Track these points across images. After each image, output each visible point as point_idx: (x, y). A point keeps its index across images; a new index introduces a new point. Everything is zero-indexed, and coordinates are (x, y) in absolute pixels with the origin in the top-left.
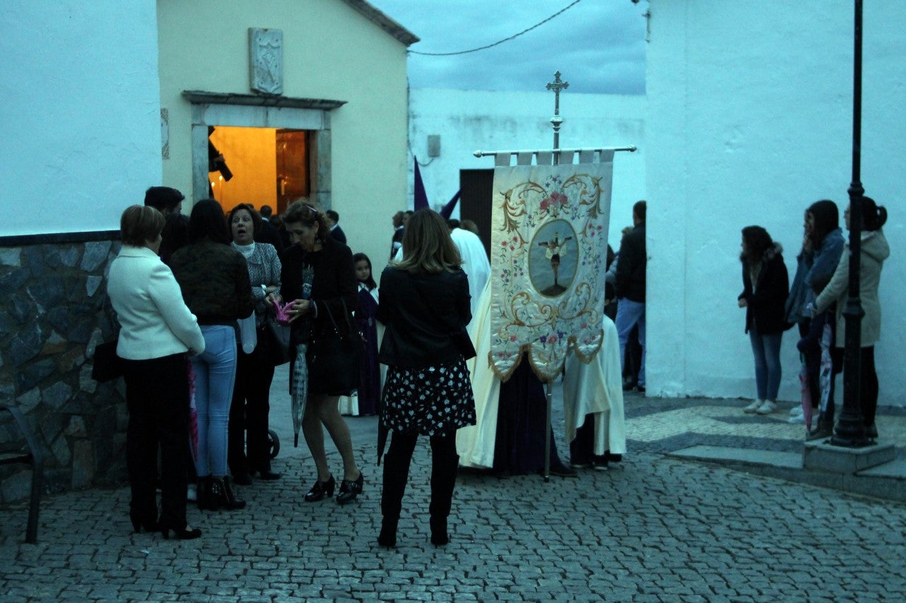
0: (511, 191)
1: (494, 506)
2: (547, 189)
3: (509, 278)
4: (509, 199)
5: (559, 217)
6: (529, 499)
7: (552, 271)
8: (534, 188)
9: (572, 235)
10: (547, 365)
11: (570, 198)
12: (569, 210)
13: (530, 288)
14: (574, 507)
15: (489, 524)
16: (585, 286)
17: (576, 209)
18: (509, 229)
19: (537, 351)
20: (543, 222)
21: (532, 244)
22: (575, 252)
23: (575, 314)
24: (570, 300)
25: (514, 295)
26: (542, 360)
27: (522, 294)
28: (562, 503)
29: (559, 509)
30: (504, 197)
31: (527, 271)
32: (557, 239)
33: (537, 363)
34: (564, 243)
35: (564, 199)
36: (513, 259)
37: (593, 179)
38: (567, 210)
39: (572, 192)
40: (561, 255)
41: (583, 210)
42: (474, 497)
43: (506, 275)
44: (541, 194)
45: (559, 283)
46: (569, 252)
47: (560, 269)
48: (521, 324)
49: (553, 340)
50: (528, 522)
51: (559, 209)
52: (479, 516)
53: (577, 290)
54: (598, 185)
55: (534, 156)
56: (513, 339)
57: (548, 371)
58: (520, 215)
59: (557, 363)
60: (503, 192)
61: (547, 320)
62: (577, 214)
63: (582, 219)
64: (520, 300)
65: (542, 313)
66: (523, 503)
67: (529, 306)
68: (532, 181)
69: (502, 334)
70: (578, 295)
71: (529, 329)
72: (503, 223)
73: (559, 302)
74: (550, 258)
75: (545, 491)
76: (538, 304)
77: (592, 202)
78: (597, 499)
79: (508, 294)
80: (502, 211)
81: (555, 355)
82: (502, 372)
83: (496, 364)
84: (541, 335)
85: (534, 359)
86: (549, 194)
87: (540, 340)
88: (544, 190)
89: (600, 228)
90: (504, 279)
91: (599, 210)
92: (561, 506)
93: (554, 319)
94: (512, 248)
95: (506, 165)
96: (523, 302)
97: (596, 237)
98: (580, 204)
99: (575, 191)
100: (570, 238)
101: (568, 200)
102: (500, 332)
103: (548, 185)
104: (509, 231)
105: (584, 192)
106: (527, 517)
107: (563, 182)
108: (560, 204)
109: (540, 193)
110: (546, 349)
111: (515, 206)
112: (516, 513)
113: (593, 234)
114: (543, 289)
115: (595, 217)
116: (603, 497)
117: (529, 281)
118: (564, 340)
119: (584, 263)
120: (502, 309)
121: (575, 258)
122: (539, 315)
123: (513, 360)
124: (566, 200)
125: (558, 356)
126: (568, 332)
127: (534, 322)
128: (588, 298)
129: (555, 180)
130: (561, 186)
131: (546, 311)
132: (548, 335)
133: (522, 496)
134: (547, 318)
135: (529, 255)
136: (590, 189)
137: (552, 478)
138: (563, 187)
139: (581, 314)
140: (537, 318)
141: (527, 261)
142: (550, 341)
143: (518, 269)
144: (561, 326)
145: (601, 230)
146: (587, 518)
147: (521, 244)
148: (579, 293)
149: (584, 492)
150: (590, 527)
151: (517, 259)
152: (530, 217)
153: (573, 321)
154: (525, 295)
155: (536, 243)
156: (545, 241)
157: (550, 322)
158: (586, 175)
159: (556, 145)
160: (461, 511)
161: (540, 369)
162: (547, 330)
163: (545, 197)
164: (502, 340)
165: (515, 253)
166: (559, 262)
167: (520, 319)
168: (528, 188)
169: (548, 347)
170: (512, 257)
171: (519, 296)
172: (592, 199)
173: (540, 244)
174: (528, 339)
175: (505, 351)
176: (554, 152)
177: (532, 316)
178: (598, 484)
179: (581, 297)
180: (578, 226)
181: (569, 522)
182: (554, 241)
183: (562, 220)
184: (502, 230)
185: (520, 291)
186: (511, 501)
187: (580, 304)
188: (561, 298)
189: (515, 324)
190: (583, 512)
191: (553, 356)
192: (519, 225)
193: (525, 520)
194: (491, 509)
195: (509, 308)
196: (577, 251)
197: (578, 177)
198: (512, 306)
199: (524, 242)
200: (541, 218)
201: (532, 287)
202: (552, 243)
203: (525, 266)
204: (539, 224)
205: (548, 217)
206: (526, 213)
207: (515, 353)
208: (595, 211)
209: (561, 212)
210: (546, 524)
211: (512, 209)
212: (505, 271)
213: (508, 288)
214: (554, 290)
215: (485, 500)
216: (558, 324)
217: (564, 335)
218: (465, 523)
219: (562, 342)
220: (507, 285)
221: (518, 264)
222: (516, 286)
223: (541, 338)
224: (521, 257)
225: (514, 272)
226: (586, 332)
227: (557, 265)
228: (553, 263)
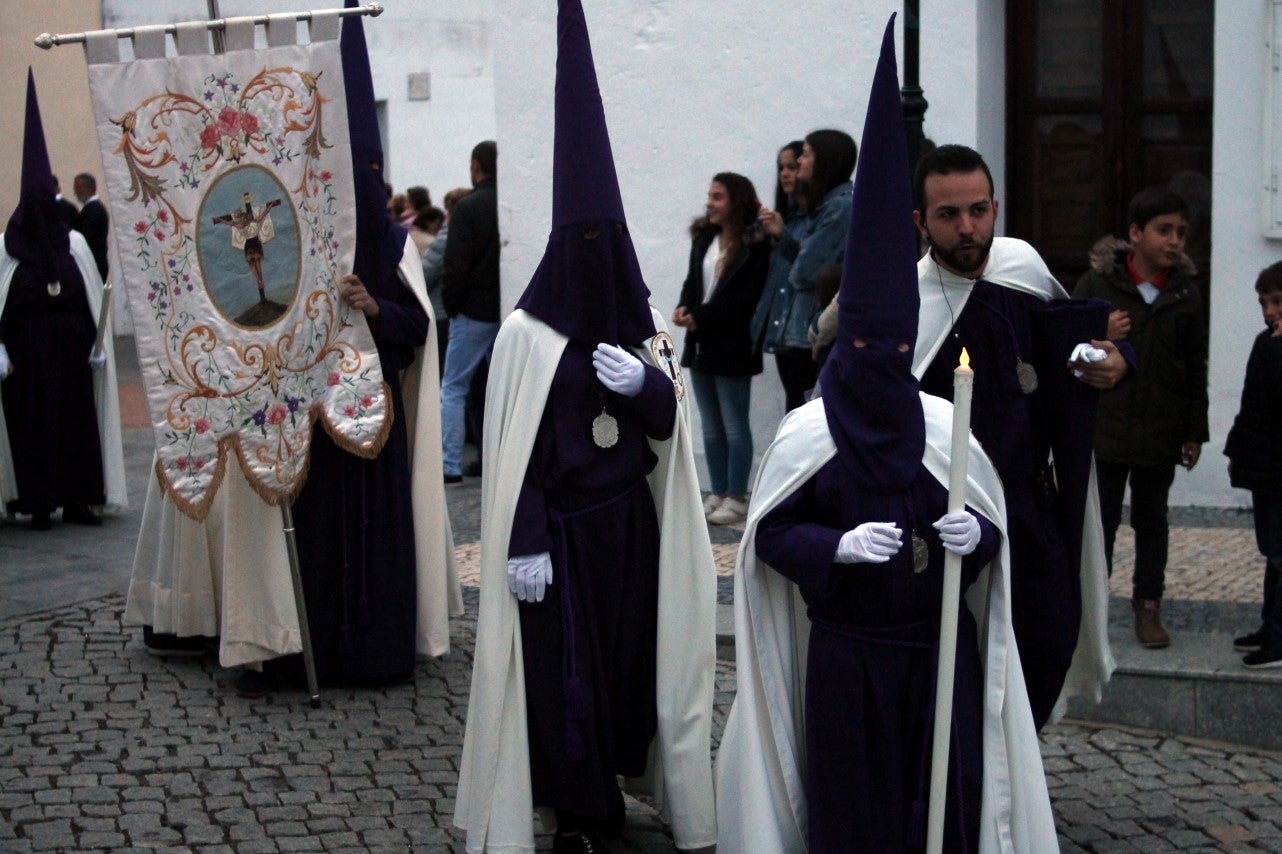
0: (132, 115)
1: (201, 786)
2: (208, 104)
3: (166, 299)
4: (132, 131)
5: (245, 161)
6: (278, 759)
7: (251, 274)
8: (182, 105)
9: (280, 196)
10: (278, 471)
11: (263, 120)
12: (265, 145)
13: (213, 316)
14: (372, 776)
15: (183, 842)
16: (322, 298)
17: (280, 141)
18: (145, 195)
19: (252, 444)
20: (213, 174)
21: (199, 223)
22: (292, 230)
23: (313, 357)
24: (297, 332)
25: (182, 335)
26: (264, 460)
27: (199, 330)
28: (347, 766)
29: (341, 782)
30: (120, 128)
31: (200, 280)
32: (248, 206)
33: (257, 470)
34: (265, 214)
35: (251, 124)
36: (167, 258)
37: (304, 76)
38: (259, 146)
39: (264, 107)
40: (263, 239)
41: (296, 142)
42: (162, 764)
43: (158, 293)
44: (199, 117)
45: (269, 296)
46: (279, 231)
47: (265, 267)
48: (210, 393)
49: (278, 415)
50: (271, 828)
51: (242, 145)
52: (164, 820)
53: (308, 309)
54: (315, 88)
55: (169, 37)
56: (201, 427)
57: (280, 482)
58: (162, 163)
59: (294, 463)
60: (118, 117)
61: (259, 377)
62: (285, 152)
63: (296, 161)
64: (198, 343)
65: (248, 364)
66: (265, 772)
67: (218, 353)
68: (173, 90)
69: (176, 421)
70: (312, 319)
71: (227, 401)
72: (128, 184)
73: (277, 337)
74: (242, 246)
75: (313, 736)
76: (234, 346)
77: (309, 123)
78: (419, 748)
79: (170, 334)
80: (122, 159)
81: (288, 446)
82: (192, 501)
83: (176, 485)
84: (254, 410)
85: (250, 463)
86: (216, 114)
87: (253, 422)
88: (203, 108)
89: (326, 176)
90: (155, 302)
91: (322, 141)
92: (345, 774)
93: (273, 373)
94: (160, 236)
95: (109, 61)
96: (203, 345)
97: (322, 196)
98: (287, 130)
99: (272, 104)
100: (278, 202)
101: (259, 123)
102: (170, 417)
103: (209, 96)
104: (146, 201)
105: (290, 106)
106: (269, 813)
107: (242, 88)
108: (242, 134)
109: (196, 113)
110: (269, 437)
111: (148, 146)
112: (246, 805)
113: (316, 191)
114: (239, 313)
115: (316, 154)
116: (433, 743)
117: (208, 299)
118: (301, 413)
119: (313, 252)
120: (166, 367)
121: (295, 244)
122: (242, 367)
123: (208, 471)
124: (255, 125)
125: (293, 448)
126: (305, 397)
127: (236, 384)
128: (329, 323)
129: (222, 83)
130: (238, 96)
131: (253, 359)
132: (267, 406)
133: (265, 752)
134: (259, 373)
135: (198, 248)
136: (302, 97)
137: (328, 694)
138: (243, 97)
139: (322, 356)
140: (239, 376)
141: (196, 258)
142: (273, 420)
143: (180, 278)
144: (290, 386)
145: (329, 181)
146: (398, 806)
147: (177, 225)
148: (312, 314)
149: (392, 733)
150: (406, 834)
151: (174, 258)
152: (184, 167)
153: (310, 373)
154: (206, 332)
155: (208, 219)
156: (224, 214)
157: (265, 379)
158: (289, 71)
159: (214, 14)
160: (127, 807)
161: (266, 481)
162: (263, 398)
163: (209, 122)
164: (178, 432)
165: (167, 245)
166: (261, 252)
167: (206, 383)
168: (169, 105)
169: (271, 430)
170: (163, 254)
171: (194, 335)
172: (308, 118)
173: (216, 222)
174: (231, 422)
175: (190, 457)
176: (210, 28)
177: (227, 372)
178: (423, 707)
179: (318, 322)
180: (289, 175)
181: (357, 823)
182: (244, 210)
183: (252, 166)
184: (131, 200)
185: (192, 324)
186: (238, 769)
187: (318, 335)
188: (280, 327)
189: (197, 395)
190: (390, 787)
191: (284, 451)
192: (163, 186)
193: (264, 823)
194: (194, 796)
195: (179, 362)
196: (296, 228)
197: (273, 75)
198: (184, 360)
199: (183, 221)
200: (209, 167)
201: (215, 312)
202: (241, 215)
203: (194, 270)
204: (206, 181)
205: (221, 161)
206: (173, 158)
207: (211, 456)
208: (315, 144)
209: (248, 150)
210: (311, 832)
211: (144, 152)
212: (155, 286)
213: (166, 319)
214: (262, 312)
215: (184, 770)
216: (282, 383)
217: (300, 404)
218: (131, 846)
219: (298, 418)
220: (164, 314)
221: (178, 267)
222: (184, 315)
223: (256, 417)
224: (182, 251)
225: (173, 286)
226: (344, 392)
227: (259, 259)
228: (249, 257)
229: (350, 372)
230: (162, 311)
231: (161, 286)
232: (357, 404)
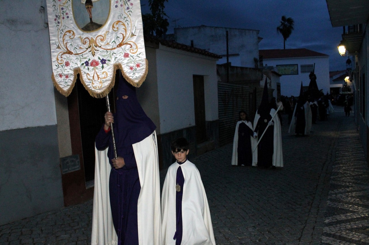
3: (59, 20)
7: (87, 12)
10: (93, 84)
13: (74, 27)
16: (121, 24)
25: (64, 33)
26: (89, 79)
27: (69, 31)
31: (72, 15)
40: (93, 0)
43: (57, 19)
45: (94, 20)
47: (94, 10)
48: (70, 53)
49: (94, 63)
53: (113, 27)
56: (67, 64)
59: (103, 83)
61: (87, 49)
64: (68, 36)
65: (84, 44)
67: (75, 40)
69: (59, 61)
70: (115, 31)
71: (76, 56)
73: (96, 36)
74: (85, 3)
76: (80, 37)
79: (60, 32)
81: (98, 76)
82: (64, 89)
84: (85, 61)
85: (84, 79)
87: (85, 64)
90: (56, 22)
93: (93, 48)
96: (70, 37)
102: (57, 60)
110: (90, 71)
114: (83, 26)
118: (108, 65)
119: (116, 6)
120: (57, 43)
123: (70, 80)
126: (110, 60)
127: (79, 51)
128: (124, 34)
131: (85, 42)
134: (87, 47)
135: (72, 4)
139: (120, 45)
140: (80, 48)
141: (71, 7)
142: (92, 65)
143: (65, 14)
148: (115, 29)
151: (63, 7)
153: (114, 51)
154: (72, 32)
157: (89, 50)
161: (89, 87)
164: (59, 65)
165: (61, 2)
166: (92, 5)
167: (70, 50)
169: (91, 68)
170: (60, 6)
171: (68, 33)
174: (77, 64)
175: (63, 74)
177: (77, 46)
179: (118, 33)
185: (67, 29)
187: (118, 37)
189: (66, 53)
191: (96, 77)
195: (62, 42)
201: (76, 26)
203: (70, 11)
207: (71, 75)
212: (57, 16)
213: (59, 27)
214: (91, 26)
216: (97, 52)
217: (108, 62)
219: (106, 67)
220: (58, 26)
221: (64, 10)
222: (65, 26)
223: (85, 63)
224: (66, 5)
225: (62, 16)
226: (130, 61)
227: (91, 8)
228: (87, 7)
229: (133, 53)
230: (58, 24)
231: (58, 16)
232: (134, 66)
